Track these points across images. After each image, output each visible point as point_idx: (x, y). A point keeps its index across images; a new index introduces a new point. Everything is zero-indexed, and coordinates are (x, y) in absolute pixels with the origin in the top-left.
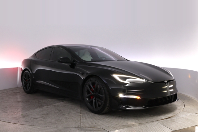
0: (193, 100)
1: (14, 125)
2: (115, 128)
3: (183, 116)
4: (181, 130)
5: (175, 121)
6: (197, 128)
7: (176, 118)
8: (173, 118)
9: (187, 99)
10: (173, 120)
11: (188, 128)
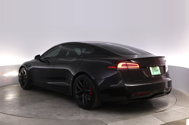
0: (184, 94)
1: (18, 118)
2: (111, 120)
3: (175, 109)
4: (173, 122)
5: (168, 114)
6: (188, 120)
7: (168, 111)
8: (166, 111)
9: (179, 94)
10: (166, 113)
11: (180, 120)
